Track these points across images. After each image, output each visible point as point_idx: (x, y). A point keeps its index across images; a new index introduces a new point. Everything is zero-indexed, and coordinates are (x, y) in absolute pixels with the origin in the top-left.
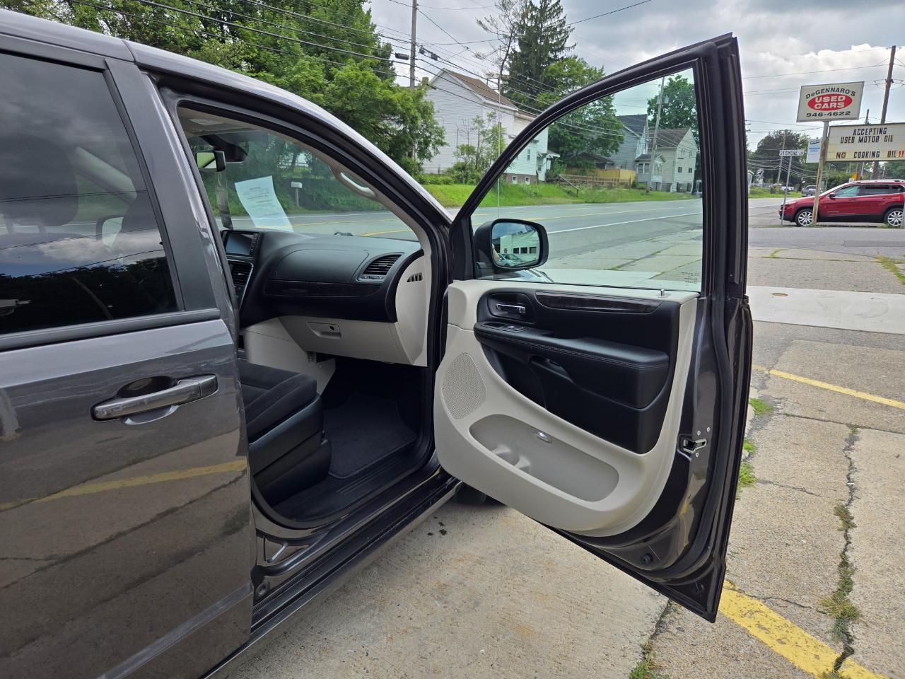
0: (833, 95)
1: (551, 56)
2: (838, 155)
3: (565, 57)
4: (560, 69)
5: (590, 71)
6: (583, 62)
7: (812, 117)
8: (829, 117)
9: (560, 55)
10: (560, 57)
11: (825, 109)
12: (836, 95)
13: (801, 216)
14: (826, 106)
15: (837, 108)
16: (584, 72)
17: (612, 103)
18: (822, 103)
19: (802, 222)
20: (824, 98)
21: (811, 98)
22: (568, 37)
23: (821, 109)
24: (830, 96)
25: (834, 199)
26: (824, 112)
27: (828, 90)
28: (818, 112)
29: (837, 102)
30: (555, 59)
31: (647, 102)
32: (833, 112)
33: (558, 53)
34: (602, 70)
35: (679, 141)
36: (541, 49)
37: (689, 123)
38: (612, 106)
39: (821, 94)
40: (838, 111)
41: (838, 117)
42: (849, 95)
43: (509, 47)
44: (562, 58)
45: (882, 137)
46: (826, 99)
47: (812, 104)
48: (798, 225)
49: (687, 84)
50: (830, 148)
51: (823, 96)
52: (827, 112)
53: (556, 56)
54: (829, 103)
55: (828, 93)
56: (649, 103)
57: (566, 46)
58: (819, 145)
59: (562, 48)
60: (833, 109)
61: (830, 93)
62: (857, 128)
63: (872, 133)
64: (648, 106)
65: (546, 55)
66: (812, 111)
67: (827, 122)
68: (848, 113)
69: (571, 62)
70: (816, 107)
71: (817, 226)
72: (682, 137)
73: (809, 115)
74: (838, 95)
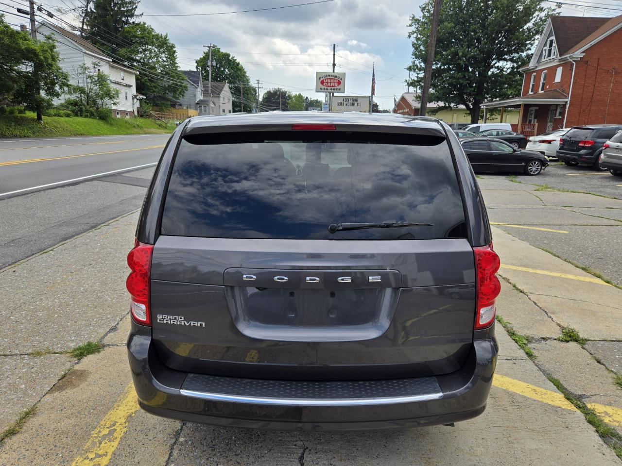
0: (332, 79)
1: (124, 19)
3: (136, 22)
4: (135, 32)
5: (157, 35)
6: (151, 28)
7: (323, 90)
8: (331, 91)
9: (131, 20)
10: (131, 22)
11: (329, 86)
14: (329, 84)
15: (334, 86)
16: (153, 36)
17: (176, 61)
18: (327, 83)
21: (322, 79)
22: (136, 7)
23: (327, 86)
24: (331, 79)
26: (329, 88)
28: (326, 87)
29: (334, 83)
30: (127, 23)
31: (195, 61)
32: (333, 88)
33: (129, 18)
34: (166, 36)
35: (221, 91)
36: (116, 13)
37: (224, 79)
38: (176, 63)
39: (326, 78)
40: (335, 88)
41: (335, 91)
42: (339, 79)
43: (87, 7)
44: (133, 22)
45: (356, 103)
46: (329, 81)
47: (322, 82)
49: (220, 52)
50: (333, 108)
51: (327, 79)
53: (128, 20)
54: (330, 83)
55: (329, 77)
56: (196, 62)
57: (136, 13)
58: (327, 106)
59: (132, 15)
60: (332, 86)
61: (330, 77)
62: (344, 98)
63: (351, 101)
64: (196, 64)
65: (121, 18)
66: (323, 87)
67: (330, 93)
68: (340, 89)
69: (142, 27)
70: (324, 84)
72: (223, 88)
73: (321, 89)
74: (334, 79)
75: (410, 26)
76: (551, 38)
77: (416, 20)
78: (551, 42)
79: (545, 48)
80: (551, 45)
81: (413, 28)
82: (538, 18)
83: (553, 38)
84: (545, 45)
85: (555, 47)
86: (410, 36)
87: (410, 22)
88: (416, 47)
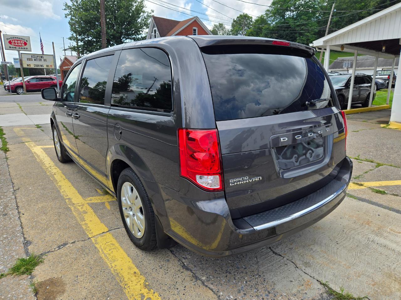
2: (28, 65)
7: (12, 48)
8: (19, 49)
11: (17, 46)
12: (20, 40)
13: (18, 90)
14: (16, 44)
15: (22, 46)
19: (19, 93)
20: (15, 41)
21: (9, 40)
23: (15, 45)
24: (17, 40)
25: (29, 83)
26: (17, 47)
27: (16, 38)
28: (14, 47)
29: (21, 43)
32: (20, 47)
39: (13, 39)
40: (23, 47)
41: (23, 49)
42: (25, 41)
45: (42, 59)
46: (16, 42)
47: (10, 43)
48: (18, 94)
50: (23, 62)
52: (18, 47)
54: (18, 43)
58: (18, 60)
60: (20, 46)
62: (32, 55)
63: (38, 57)
66: (12, 46)
67: (19, 51)
68: (27, 49)
70: (12, 44)
71: (27, 94)
73: (10, 47)
74: (21, 41)
75: (65, 9)
76: (155, 29)
77: (69, 6)
78: (155, 31)
79: (152, 34)
80: (155, 33)
81: (67, 12)
82: (143, 17)
83: (156, 28)
84: (152, 32)
85: (157, 34)
86: (66, 17)
87: (65, 7)
88: (71, 25)
